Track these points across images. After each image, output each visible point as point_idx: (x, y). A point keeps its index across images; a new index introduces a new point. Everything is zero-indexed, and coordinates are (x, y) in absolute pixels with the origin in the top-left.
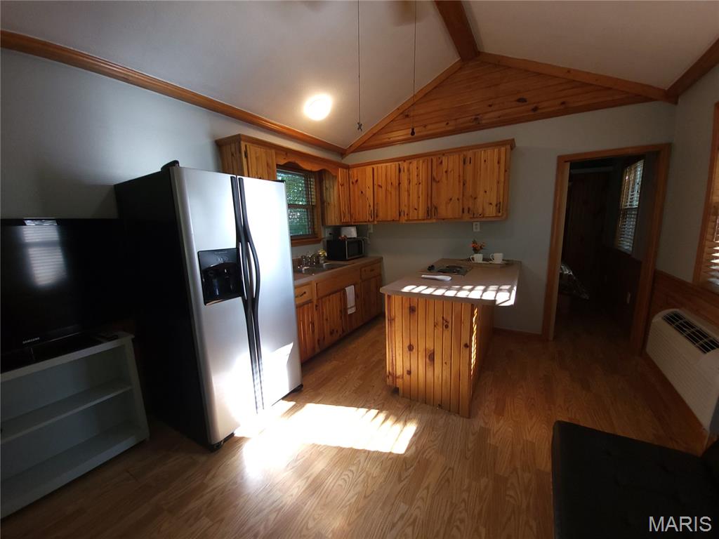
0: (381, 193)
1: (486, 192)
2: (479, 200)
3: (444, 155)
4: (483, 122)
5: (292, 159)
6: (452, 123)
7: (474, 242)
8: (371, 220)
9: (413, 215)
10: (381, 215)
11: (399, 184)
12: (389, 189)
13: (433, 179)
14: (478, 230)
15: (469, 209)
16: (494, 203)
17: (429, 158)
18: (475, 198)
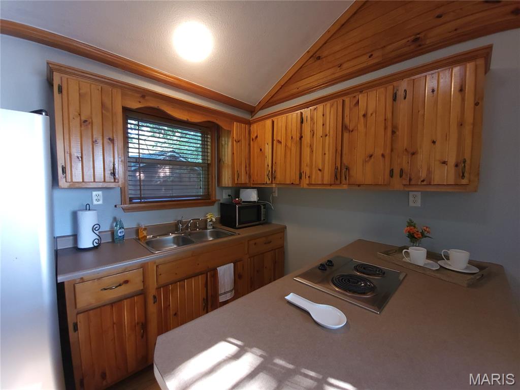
0: (280, 149)
1: (434, 142)
2: (421, 158)
3: (361, 92)
4: (428, 42)
5: (152, 104)
6: (376, 54)
7: (411, 224)
8: (268, 182)
9: (317, 178)
10: (279, 175)
11: (301, 137)
12: (289, 144)
13: (344, 128)
14: (419, 204)
15: (402, 171)
16: (452, 161)
17: (340, 100)
18: (413, 154)
